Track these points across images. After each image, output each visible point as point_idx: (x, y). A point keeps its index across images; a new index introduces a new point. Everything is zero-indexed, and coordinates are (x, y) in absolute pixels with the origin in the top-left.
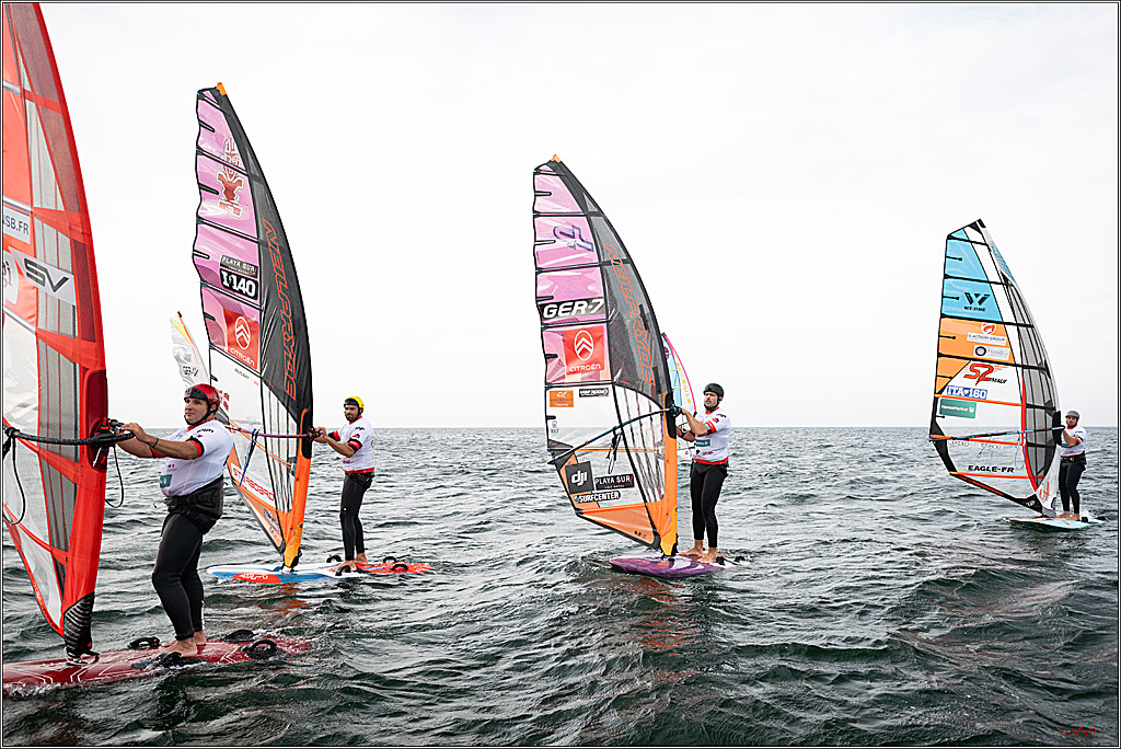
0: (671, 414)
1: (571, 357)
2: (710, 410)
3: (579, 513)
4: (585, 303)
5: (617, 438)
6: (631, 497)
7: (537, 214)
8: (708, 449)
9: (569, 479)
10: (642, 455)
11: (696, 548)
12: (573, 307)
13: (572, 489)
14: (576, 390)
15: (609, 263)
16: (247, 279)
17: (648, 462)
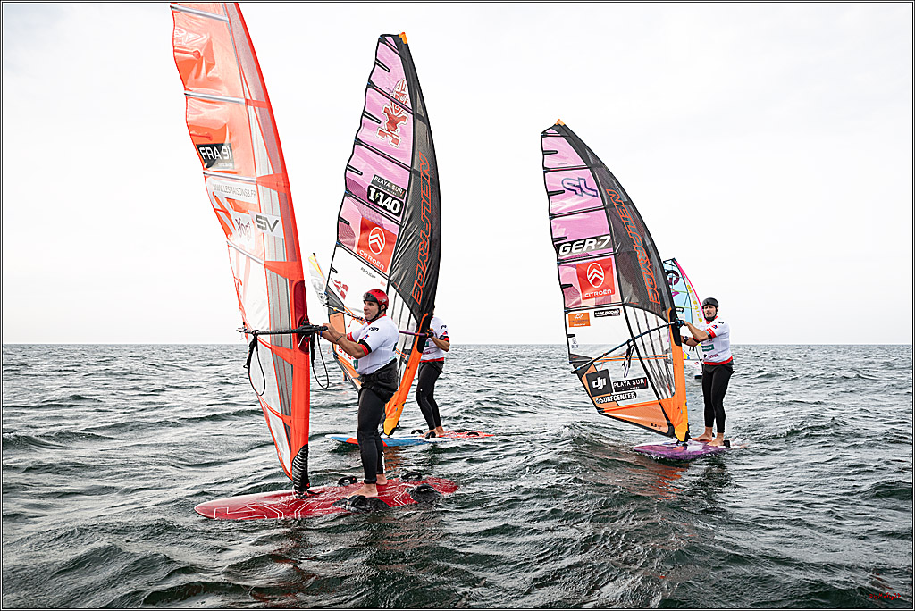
0: (675, 329)
1: (585, 284)
2: (709, 320)
3: (601, 411)
4: (594, 240)
5: (631, 349)
6: (647, 395)
7: (546, 170)
8: (713, 353)
9: (590, 385)
10: (653, 361)
11: (706, 434)
12: (584, 244)
13: (593, 392)
14: (591, 312)
15: (612, 206)
16: (394, 199)
17: (659, 367)
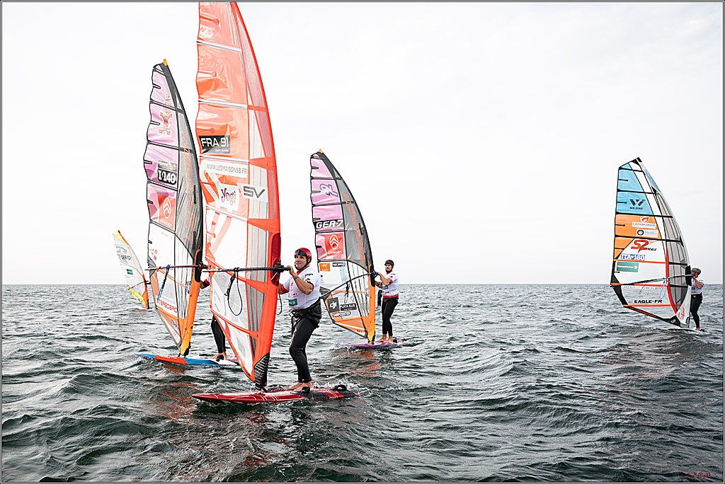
0: (373, 275)
1: (328, 247)
2: (388, 272)
3: (333, 321)
4: (335, 221)
5: (348, 284)
6: (355, 314)
7: (312, 178)
8: (387, 290)
9: (329, 306)
10: (359, 294)
11: (383, 338)
12: (329, 223)
13: (330, 310)
14: (331, 263)
15: (345, 203)
17: (362, 298)
